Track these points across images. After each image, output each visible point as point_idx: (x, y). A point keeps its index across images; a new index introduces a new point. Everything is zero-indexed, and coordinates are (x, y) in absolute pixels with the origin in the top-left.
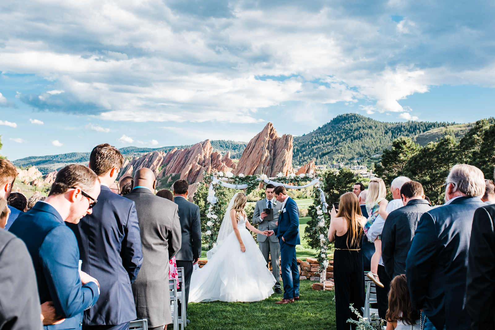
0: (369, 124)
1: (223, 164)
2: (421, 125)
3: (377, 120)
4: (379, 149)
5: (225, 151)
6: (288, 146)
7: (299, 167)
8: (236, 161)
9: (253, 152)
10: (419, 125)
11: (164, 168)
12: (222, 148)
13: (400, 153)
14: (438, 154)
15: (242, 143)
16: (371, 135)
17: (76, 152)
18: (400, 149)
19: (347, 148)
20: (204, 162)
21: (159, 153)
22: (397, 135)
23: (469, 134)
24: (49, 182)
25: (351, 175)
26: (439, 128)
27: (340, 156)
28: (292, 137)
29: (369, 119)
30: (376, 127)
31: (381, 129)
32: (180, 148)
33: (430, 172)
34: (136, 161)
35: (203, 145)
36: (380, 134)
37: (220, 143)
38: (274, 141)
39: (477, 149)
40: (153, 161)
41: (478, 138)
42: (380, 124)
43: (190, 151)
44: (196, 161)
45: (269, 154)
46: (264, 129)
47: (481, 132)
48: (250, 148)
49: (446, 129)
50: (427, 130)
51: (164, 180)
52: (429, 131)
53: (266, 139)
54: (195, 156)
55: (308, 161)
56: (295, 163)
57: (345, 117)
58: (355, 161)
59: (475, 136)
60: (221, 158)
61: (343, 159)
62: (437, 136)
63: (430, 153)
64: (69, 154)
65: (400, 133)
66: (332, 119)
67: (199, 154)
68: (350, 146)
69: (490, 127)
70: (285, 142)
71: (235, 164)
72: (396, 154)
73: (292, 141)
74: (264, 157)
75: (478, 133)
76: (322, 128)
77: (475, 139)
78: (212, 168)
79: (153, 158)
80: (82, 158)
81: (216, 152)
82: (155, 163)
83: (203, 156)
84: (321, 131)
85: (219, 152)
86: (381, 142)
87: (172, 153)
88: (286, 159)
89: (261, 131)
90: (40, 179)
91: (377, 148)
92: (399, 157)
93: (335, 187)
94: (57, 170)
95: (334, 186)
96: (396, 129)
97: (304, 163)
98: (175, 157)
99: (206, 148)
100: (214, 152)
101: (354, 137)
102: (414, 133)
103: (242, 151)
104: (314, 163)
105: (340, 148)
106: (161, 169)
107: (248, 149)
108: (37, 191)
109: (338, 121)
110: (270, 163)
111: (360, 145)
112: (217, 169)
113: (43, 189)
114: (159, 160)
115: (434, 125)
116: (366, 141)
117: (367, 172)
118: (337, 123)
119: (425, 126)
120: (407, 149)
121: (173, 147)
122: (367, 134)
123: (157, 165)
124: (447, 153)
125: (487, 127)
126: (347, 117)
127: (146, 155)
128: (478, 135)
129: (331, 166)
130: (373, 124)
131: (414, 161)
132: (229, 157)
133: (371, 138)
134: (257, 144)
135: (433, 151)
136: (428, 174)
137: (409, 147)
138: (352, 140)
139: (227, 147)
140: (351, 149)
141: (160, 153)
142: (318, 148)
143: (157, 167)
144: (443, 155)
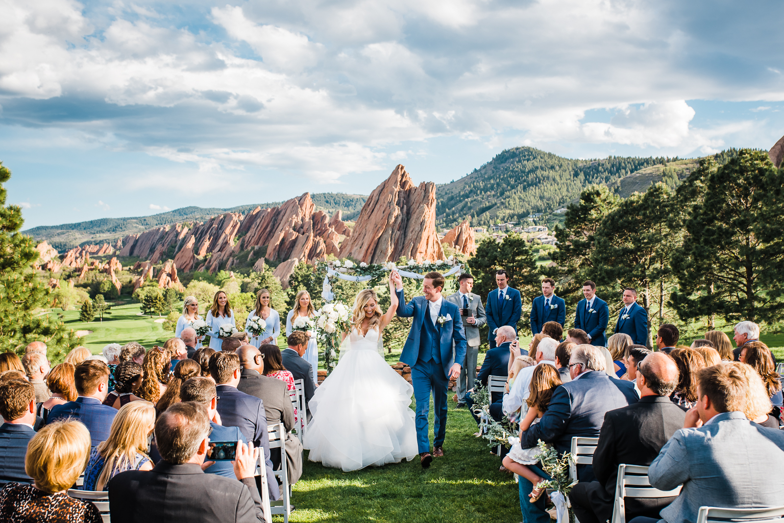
0: (550, 162)
1: (330, 229)
2: (628, 163)
3: (563, 157)
4: (566, 200)
5: (334, 210)
6: (429, 200)
7: (446, 231)
8: (350, 224)
9: (376, 210)
10: (624, 163)
11: (241, 239)
12: (329, 205)
13: (592, 208)
14: (645, 209)
15: (358, 197)
16: (554, 180)
17: (108, 217)
18: (591, 203)
19: (517, 199)
20: (302, 227)
21: (233, 215)
22: (593, 178)
23: (690, 179)
24: (70, 265)
25: (520, 243)
26: (655, 166)
27: (508, 211)
28: (434, 186)
29: (550, 154)
30: (561, 166)
31: (569, 169)
32: (264, 207)
33: (633, 237)
34: (198, 229)
35: (299, 201)
36: (567, 178)
37: (325, 197)
38: (408, 192)
39: (700, 201)
40: (225, 229)
41: (701, 185)
42: (567, 162)
43: (281, 211)
44: (290, 225)
45: (399, 212)
46: (391, 175)
47: (706, 176)
48: (372, 203)
49: (665, 168)
50: (636, 169)
51: (243, 256)
52: (640, 171)
53: (396, 190)
54: (288, 219)
55: (460, 220)
56: (440, 224)
57: (513, 152)
58: (530, 219)
59: (698, 183)
60: (327, 221)
61: (512, 216)
62: (651, 178)
63: (634, 208)
64: (97, 221)
65: (597, 174)
66: (495, 157)
67: (294, 216)
68: (522, 196)
69: (719, 168)
70: (423, 193)
71: (350, 229)
72: (585, 210)
73: (434, 191)
74: (393, 216)
75: (702, 178)
76: (480, 170)
77: (697, 186)
78: (315, 236)
79: (225, 223)
80: (116, 227)
81: (320, 212)
82: (228, 230)
83: (301, 218)
84: (478, 174)
85: (325, 212)
86: (568, 189)
87: (254, 214)
88: (426, 220)
89: (387, 178)
90: (55, 261)
91: (562, 198)
92: (590, 214)
93: (498, 261)
94: (80, 245)
95: (496, 259)
96: (591, 169)
97: (454, 224)
98: (258, 221)
99: (305, 205)
100: (317, 212)
101: (528, 182)
102: (617, 175)
103: (359, 208)
104: (468, 224)
105: (507, 200)
106: (238, 240)
107: (369, 205)
108: (52, 279)
109: (504, 157)
110: (402, 226)
111: (538, 195)
112: (323, 237)
113: (62, 275)
114: (234, 227)
115: (647, 162)
116: (546, 188)
117: (548, 235)
118: (502, 162)
119: (634, 164)
120: (602, 203)
121: (255, 207)
122: (548, 178)
123: (231, 234)
124: (658, 207)
125: (714, 169)
126: (518, 152)
127: (214, 219)
128: (701, 180)
129: (494, 228)
130: (556, 162)
131: (611, 220)
132: (340, 219)
133: (553, 183)
134: (382, 198)
135: (639, 205)
136: (631, 239)
137: (605, 200)
138: (524, 189)
139: (336, 203)
140: (524, 201)
141: (235, 215)
142: (475, 200)
143: (232, 237)
144: (653, 211)
